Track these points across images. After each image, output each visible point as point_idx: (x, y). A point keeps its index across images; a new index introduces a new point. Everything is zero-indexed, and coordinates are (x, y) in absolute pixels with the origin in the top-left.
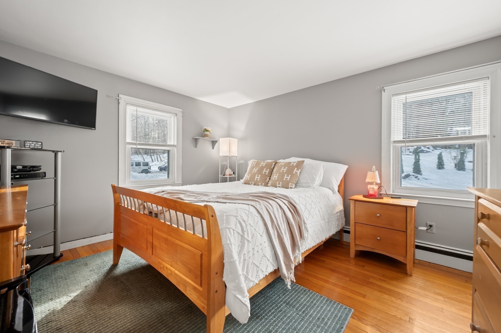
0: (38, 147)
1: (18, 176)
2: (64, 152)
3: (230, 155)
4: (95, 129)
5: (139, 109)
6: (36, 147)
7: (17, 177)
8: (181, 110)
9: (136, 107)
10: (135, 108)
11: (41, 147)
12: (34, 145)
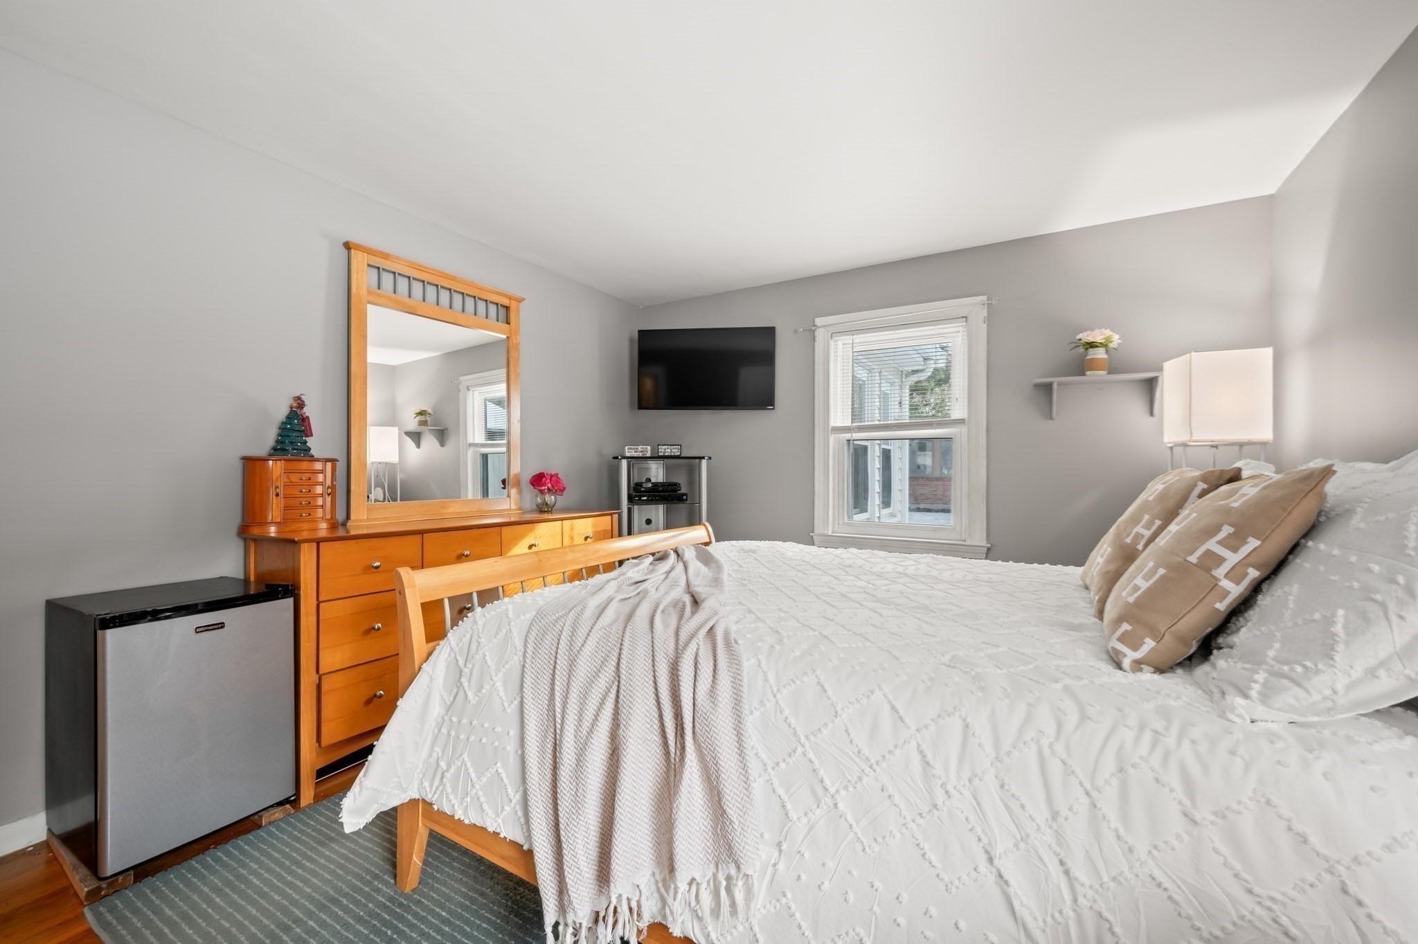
0: (676, 454)
1: (645, 498)
2: (710, 458)
3: (1195, 438)
4: (773, 409)
5: (859, 338)
6: (673, 454)
7: (643, 500)
8: (984, 298)
9: (850, 335)
10: (848, 339)
11: (679, 454)
12: (669, 450)
